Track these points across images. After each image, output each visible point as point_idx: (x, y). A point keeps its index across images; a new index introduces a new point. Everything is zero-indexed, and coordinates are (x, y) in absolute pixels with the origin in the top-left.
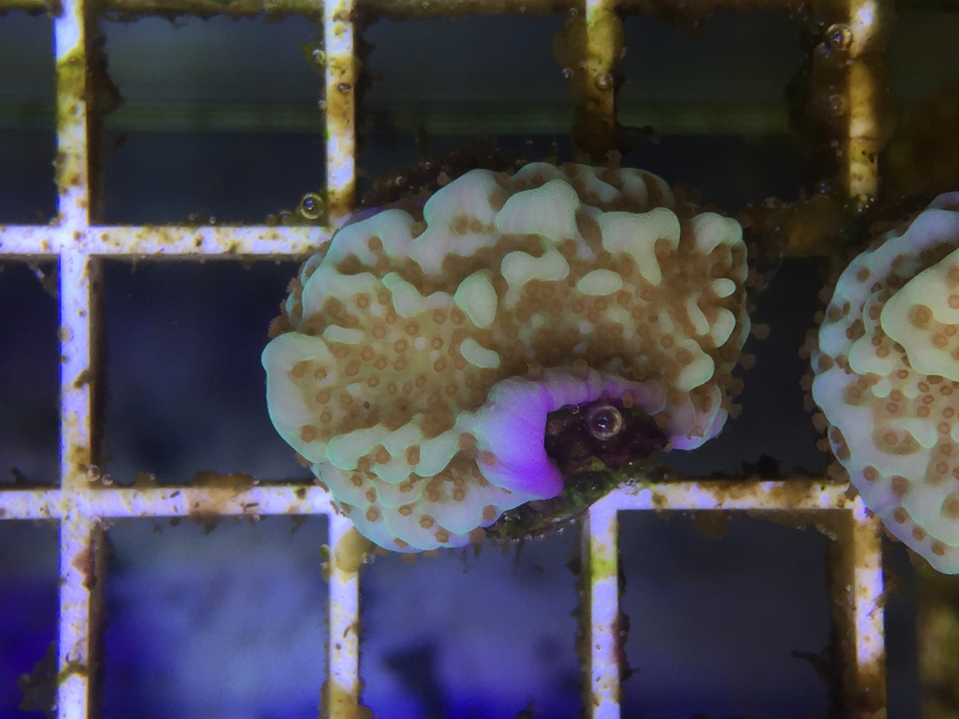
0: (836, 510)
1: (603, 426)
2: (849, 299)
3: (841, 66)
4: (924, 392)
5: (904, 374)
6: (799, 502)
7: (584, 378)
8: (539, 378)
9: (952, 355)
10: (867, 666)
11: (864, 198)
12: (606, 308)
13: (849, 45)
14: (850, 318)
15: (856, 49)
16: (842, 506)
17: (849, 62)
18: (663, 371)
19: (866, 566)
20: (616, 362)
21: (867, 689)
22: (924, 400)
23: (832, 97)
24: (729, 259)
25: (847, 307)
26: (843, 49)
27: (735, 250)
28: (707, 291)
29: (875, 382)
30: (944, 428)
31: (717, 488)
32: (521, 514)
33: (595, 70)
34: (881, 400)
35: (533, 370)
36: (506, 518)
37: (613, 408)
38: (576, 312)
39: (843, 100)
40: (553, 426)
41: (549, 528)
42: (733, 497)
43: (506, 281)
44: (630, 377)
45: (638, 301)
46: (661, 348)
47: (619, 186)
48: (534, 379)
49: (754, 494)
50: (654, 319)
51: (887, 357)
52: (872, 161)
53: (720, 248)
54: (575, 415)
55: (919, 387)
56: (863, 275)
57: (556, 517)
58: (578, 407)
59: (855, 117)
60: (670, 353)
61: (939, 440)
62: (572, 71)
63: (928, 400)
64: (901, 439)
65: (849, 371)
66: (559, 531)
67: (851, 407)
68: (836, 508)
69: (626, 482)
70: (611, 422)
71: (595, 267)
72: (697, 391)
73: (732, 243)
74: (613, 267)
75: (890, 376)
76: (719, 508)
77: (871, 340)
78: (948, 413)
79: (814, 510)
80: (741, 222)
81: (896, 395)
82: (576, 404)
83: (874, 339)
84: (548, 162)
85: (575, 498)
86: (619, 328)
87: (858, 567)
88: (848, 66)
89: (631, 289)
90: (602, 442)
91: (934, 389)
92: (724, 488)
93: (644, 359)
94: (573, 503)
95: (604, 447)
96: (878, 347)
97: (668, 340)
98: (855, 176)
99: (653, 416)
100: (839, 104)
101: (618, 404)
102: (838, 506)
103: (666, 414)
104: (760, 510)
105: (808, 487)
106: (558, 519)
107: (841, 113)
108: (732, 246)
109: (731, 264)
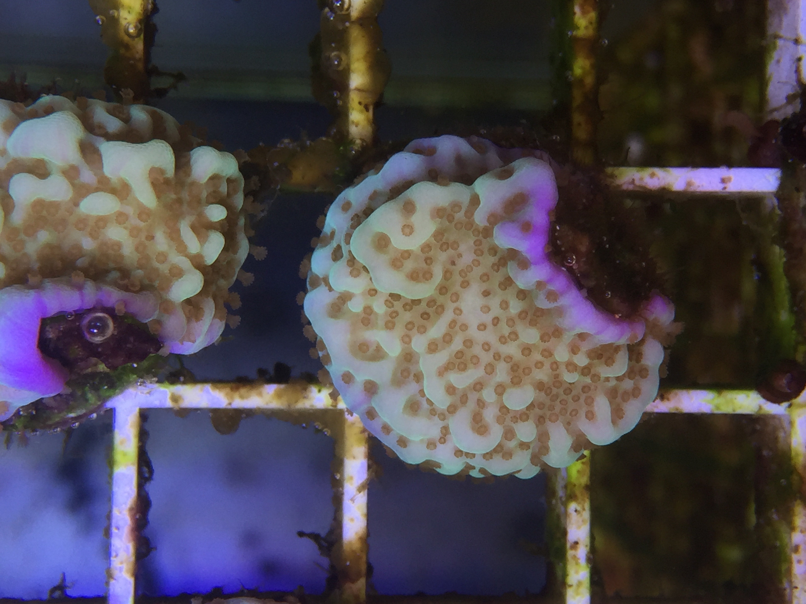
0: (331, 410)
1: (95, 331)
2: (335, 227)
3: (341, 27)
4: (389, 308)
5: (374, 292)
6: (296, 402)
7: (80, 288)
8: (38, 287)
9: (407, 276)
10: (350, 543)
11: (358, 142)
12: (106, 226)
13: (348, 9)
14: (334, 244)
15: (355, 13)
16: (336, 406)
17: (347, 24)
18: (156, 284)
19: (354, 458)
20: (115, 275)
21: (348, 563)
22: (391, 315)
23: (333, 54)
24: (224, 189)
25: (333, 233)
26: (344, 12)
27: (230, 181)
28: (201, 215)
29: (350, 299)
30: (407, 339)
31: (228, 390)
32: (37, 410)
33: (126, 19)
34: (357, 315)
35: (32, 280)
36: (21, 413)
37: (106, 315)
38: (80, 229)
39: (344, 57)
40: (50, 330)
41: (65, 422)
42: (242, 397)
43: (13, 199)
44: (126, 288)
45: (135, 221)
46: (156, 265)
47: (127, 120)
48: (32, 288)
49: (260, 394)
50: (151, 238)
51: (358, 278)
52: (367, 110)
53: (215, 178)
54: (70, 320)
55: (385, 304)
56: (347, 206)
57: (71, 413)
58: (73, 314)
59: (353, 72)
60: (164, 268)
61: (403, 350)
62: (105, 19)
63: (394, 315)
64: (372, 349)
65: (331, 289)
66: (74, 425)
67: (332, 320)
68: (331, 408)
69: (137, 382)
70: (102, 329)
71: (97, 190)
72: (188, 301)
73: (226, 175)
74: (113, 191)
75: (363, 294)
76: (229, 407)
77: (346, 263)
78: (410, 326)
79: (312, 409)
80: (237, 157)
81: (368, 310)
82: (71, 310)
83: (348, 261)
84: (63, 96)
85: (89, 395)
86: (119, 245)
87: (347, 459)
88: (347, 28)
89: (130, 211)
90: (98, 345)
91: (398, 305)
92: (235, 389)
93: (140, 272)
94: (87, 400)
95: (100, 350)
96: (352, 269)
97: (162, 258)
98: (353, 122)
99: (146, 323)
100: (340, 60)
101: (110, 311)
102: (332, 406)
103: (159, 322)
104: (266, 409)
105: (305, 389)
106: (72, 415)
107: (341, 68)
108: (227, 177)
109: (226, 193)
